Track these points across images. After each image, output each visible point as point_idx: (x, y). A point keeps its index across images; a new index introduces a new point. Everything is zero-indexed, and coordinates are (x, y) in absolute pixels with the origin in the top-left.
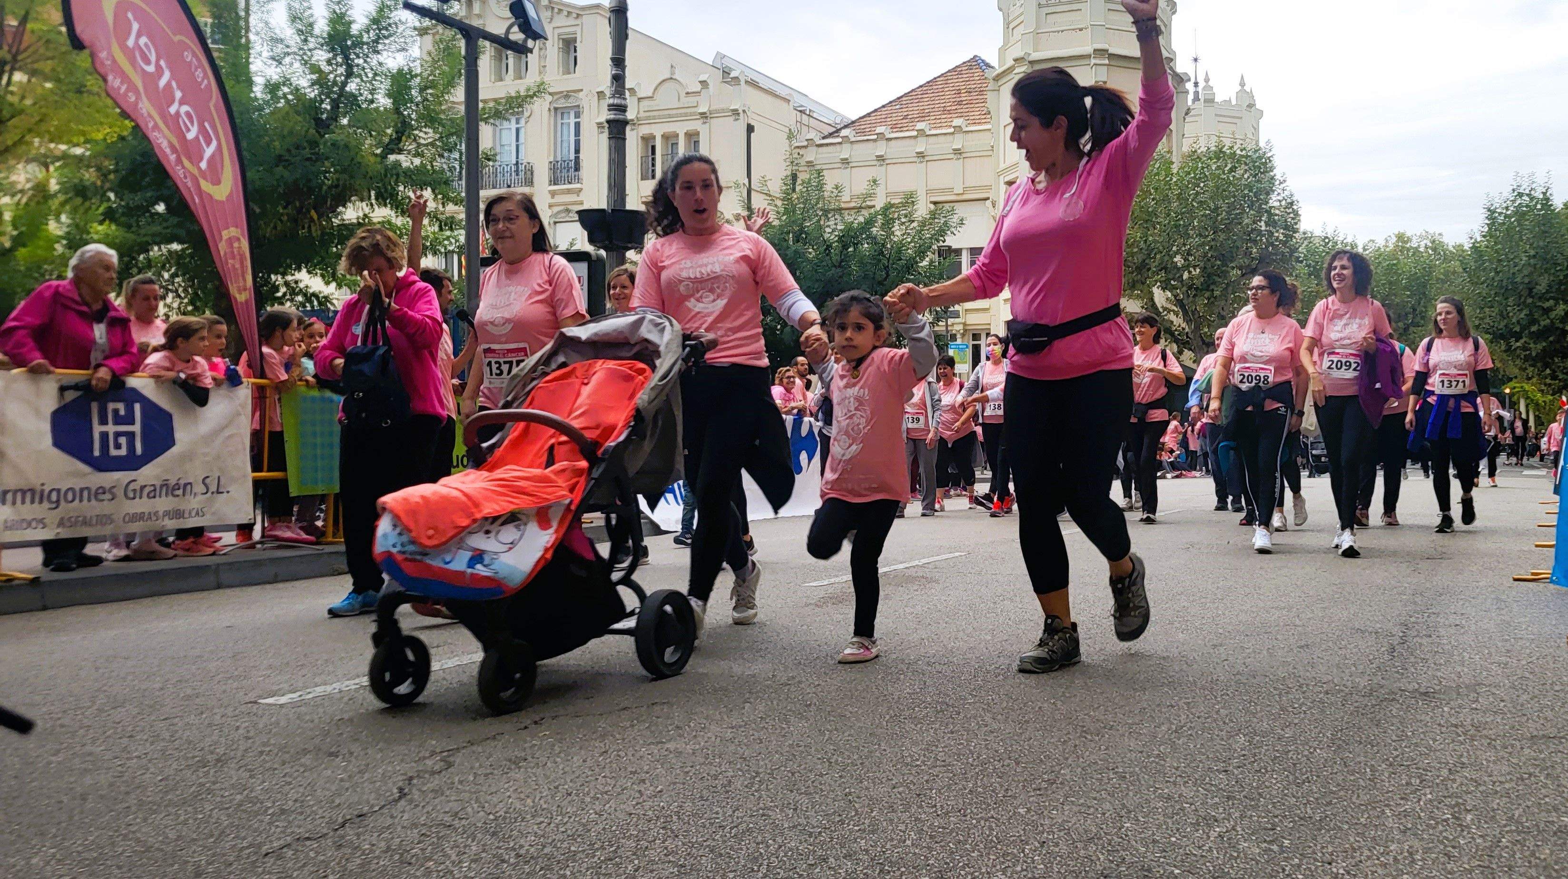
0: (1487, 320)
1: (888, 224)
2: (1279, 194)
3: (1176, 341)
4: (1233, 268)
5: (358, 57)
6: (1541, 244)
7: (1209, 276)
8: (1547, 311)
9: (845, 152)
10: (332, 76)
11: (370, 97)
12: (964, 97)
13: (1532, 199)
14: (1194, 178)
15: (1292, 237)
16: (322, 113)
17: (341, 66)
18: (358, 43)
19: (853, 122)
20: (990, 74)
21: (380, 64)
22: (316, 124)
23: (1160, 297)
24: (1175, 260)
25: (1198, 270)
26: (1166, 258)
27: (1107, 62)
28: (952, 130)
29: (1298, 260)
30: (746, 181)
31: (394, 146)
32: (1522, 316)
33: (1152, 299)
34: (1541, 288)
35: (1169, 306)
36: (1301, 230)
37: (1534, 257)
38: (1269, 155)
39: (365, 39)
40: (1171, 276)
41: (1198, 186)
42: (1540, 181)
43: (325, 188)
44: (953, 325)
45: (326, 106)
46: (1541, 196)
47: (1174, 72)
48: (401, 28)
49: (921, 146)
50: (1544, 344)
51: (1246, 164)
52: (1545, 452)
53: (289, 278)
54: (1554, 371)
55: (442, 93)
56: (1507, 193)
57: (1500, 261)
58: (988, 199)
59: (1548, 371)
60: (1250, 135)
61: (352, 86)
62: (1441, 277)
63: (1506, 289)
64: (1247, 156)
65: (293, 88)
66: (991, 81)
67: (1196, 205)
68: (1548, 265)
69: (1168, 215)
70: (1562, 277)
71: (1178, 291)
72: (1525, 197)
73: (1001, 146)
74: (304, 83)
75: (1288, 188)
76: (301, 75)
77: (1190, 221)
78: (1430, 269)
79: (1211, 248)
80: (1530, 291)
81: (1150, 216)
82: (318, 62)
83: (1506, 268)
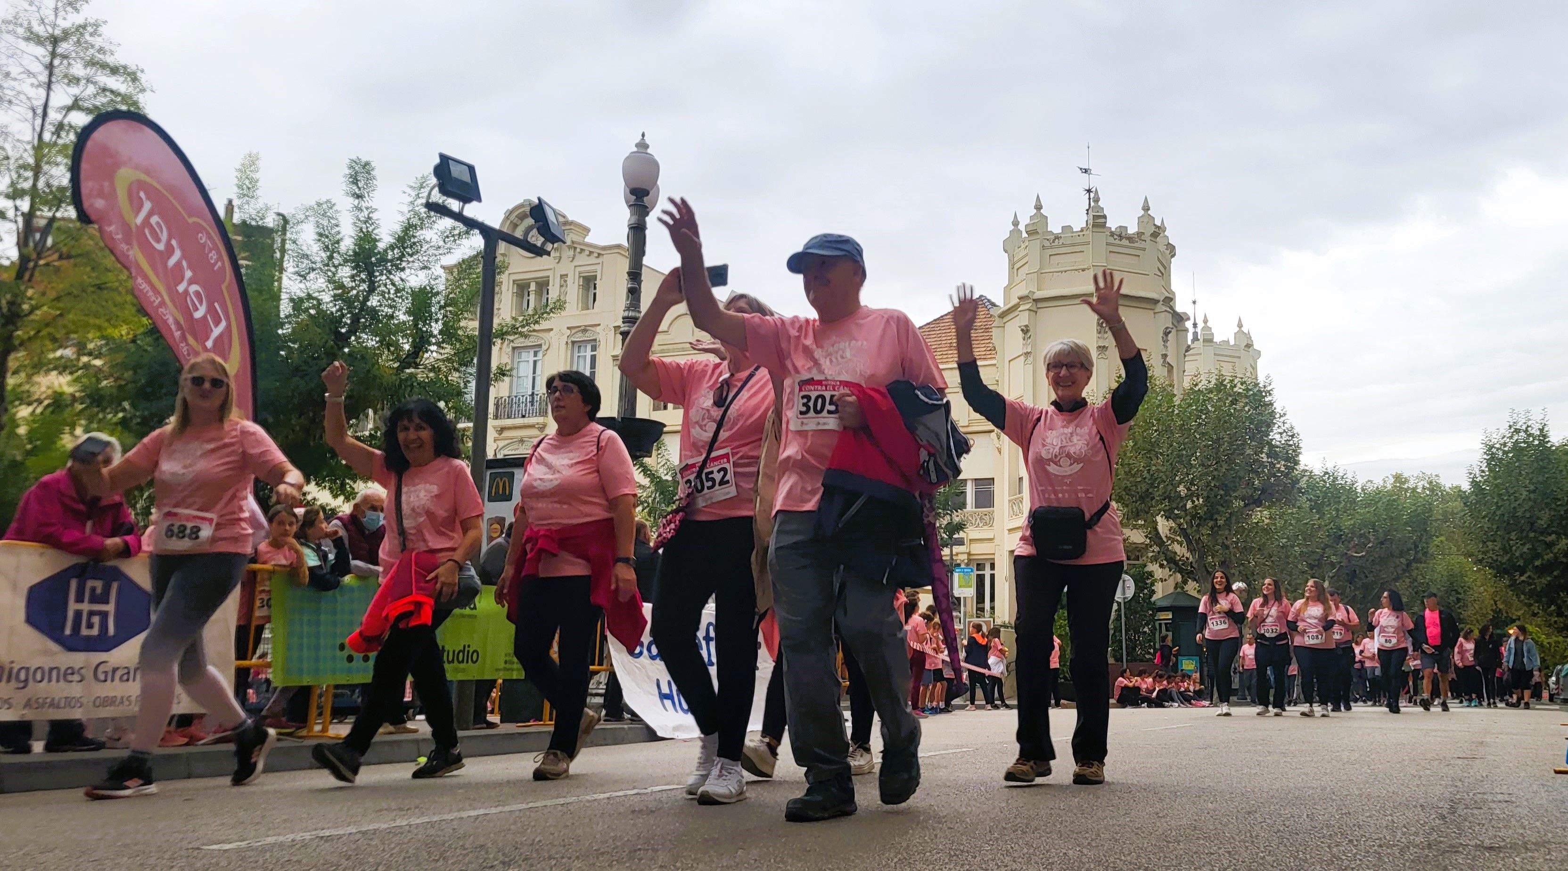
0: (1490, 555)
2: (1279, 427)
3: (1180, 571)
4: (1236, 499)
5: (382, 274)
6: (1540, 479)
7: (1212, 506)
8: (1550, 546)
10: (355, 292)
11: (390, 311)
13: (1530, 435)
14: (1196, 409)
15: (1293, 469)
16: (343, 328)
17: (363, 281)
18: (382, 260)
20: (995, 312)
21: (402, 280)
22: (336, 338)
23: (1163, 525)
24: (1178, 489)
25: (1201, 500)
26: (1170, 487)
29: (1301, 494)
31: (411, 361)
32: (1525, 550)
33: (1156, 529)
34: (1543, 523)
35: (1172, 536)
36: (1302, 464)
37: (1534, 492)
38: (1269, 388)
39: (390, 257)
40: (1174, 505)
41: (1200, 418)
42: (1538, 417)
44: (957, 554)
45: (347, 320)
46: (1538, 433)
47: (1174, 312)
48: (425, 247)
50: (1549, 579)
51: (1247, 397)
54: (1560, 608)
56: (1504, 430)
57: (1500, 495)
60: (1248, 374)
61: (373, 301)
62: (1441, 517)
63: (1508, 523)
64: (1248, 390)
65: (315, 302)
66: (997, 319)
67: (1198, 436)
68: (1548, 501)
69: (1171, 446)
70: (1562, 513)
71: (1182, 520)
72: (1522, 434)
73: (1006, 379)
74: (326, 298)
75: (1288, 422)
76: (324, 291)
77: (1193, 452)
78: (1428, 509)
79: (1214, 478)
80: (1532, 525)
81: (1152, 445)
82: (341, 277)
83: (1507, 503)
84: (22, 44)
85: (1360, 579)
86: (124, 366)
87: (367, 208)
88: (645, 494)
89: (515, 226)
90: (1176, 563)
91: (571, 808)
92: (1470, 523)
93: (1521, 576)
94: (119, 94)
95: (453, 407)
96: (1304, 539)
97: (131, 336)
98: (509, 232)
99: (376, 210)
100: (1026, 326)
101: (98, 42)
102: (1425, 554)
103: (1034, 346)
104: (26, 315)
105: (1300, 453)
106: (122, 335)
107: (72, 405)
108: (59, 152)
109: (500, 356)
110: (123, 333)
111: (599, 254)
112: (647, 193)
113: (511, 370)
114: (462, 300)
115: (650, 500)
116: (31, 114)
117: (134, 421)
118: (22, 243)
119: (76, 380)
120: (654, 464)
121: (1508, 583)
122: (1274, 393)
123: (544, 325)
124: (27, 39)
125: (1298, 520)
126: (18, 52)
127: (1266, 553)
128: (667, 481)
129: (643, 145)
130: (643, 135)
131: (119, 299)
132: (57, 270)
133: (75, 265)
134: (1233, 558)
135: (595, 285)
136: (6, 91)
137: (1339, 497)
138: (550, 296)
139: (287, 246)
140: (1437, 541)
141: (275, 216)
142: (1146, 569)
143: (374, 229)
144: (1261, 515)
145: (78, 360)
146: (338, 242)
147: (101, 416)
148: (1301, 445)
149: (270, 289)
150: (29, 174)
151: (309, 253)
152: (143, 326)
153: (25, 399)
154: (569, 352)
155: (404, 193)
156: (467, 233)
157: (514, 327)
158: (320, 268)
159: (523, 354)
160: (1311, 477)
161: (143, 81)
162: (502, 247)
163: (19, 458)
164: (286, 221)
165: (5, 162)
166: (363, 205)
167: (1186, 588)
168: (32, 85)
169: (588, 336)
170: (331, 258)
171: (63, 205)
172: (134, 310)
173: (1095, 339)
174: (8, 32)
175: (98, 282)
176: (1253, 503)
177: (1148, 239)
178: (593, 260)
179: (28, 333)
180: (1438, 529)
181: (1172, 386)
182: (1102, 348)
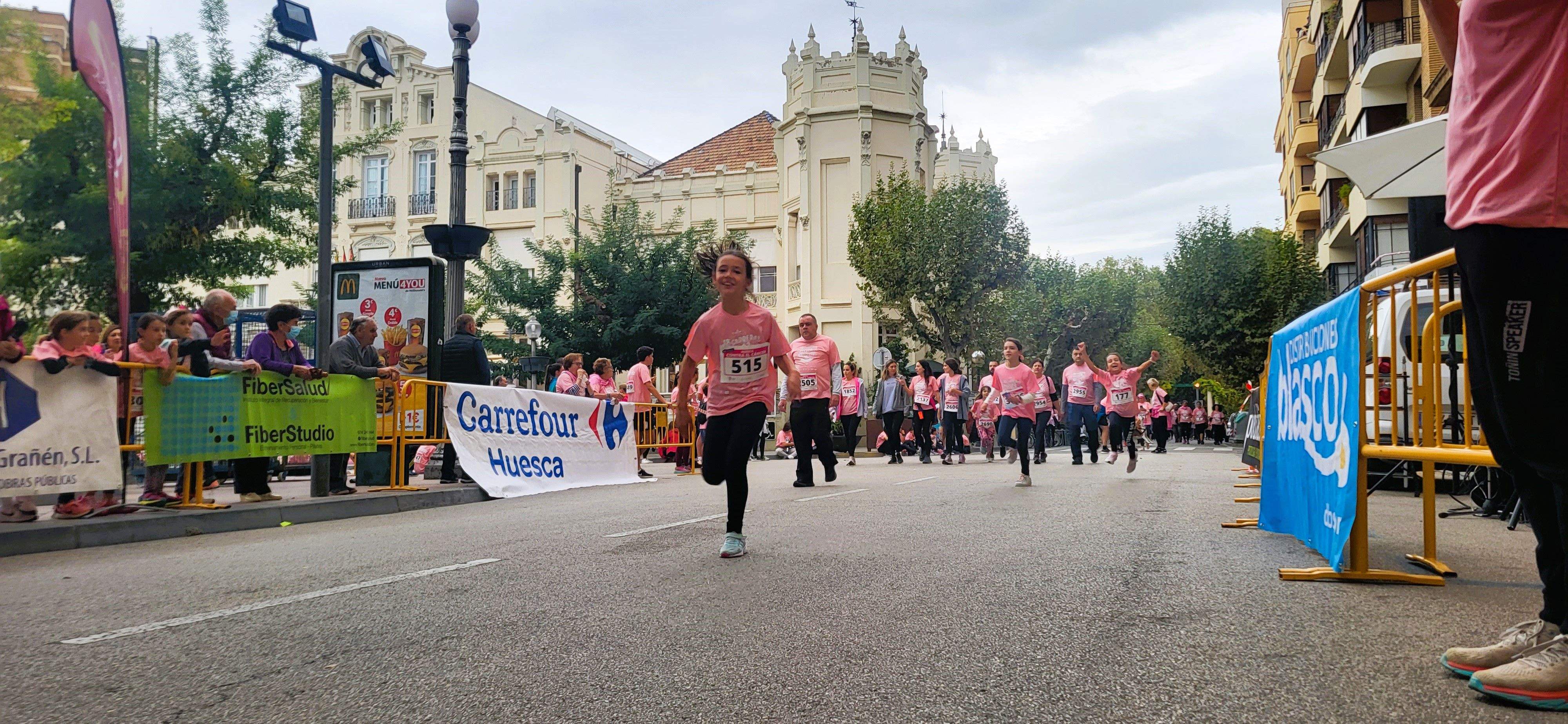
0: (1181, 325)
2: (1012, 223)
3: (930, 343)
4: (976, 282)
5: (237, 98)
6: (1223, 264)
7: (956, 288)
8: (1229, 318)
9: (657, 188)
10: (214, 114)
11: (247, 131)
12: (755, 144)
13: (1215, 227)
14: (943, 208)
15: (1023, 257)
16: (205, 145)
17: (222, 105)
18: (238, 86)
19: (664, 164)
20: (776, 125)
21: (256, 104)
22: (199, 154)
23: (916, 306)
24: (929, 275)
25: (947, 284)
26: (921, 274)
27: (871, 116)
28: (745, 171)
29: (1029, 277)
30: (574, 212)
31: (268, 174)
32: (1209, 322)
33: (910, 308)
34: (1223, 300)
35: (923, 314)
36: (1031, 253)
37: (1217, 274)
38: (1004, 190)
39: (244, 84)
40: (925, 289)
41: (947, 216)
42: (1221, 212)
43: (205, 208)
45: (209, 138)
46: (1222, 226)
47: (926, 125)
48: (275, 75)
49: (720, 183)
51: (985, 198)
52: (1229, 434)
53: (174, 286)
54: (1235, 367)
55: (312, 130)
56: (1194, 223)
57: (1190, 277)
58: (775, 227)
59: (1231, 368)
60: (987, 177)
61: (231, 123)
62: (1143, 293)
63: (1196, 300)
64: (986, 191)
65: (180, 123)
66: (777, 131)
67: (945, 231)
68: (1229, 281)
69: (922, 239)
70: (1240, 291)
71: (931, 301)
72: (1209, 226)
73: (786, 184)
74: (189, 119)
75: (1019, 218)
76: (187, 113)
77: (940, 244)
78: (1133, 287)
79: (958, 265)
80: (1215, 302)
81: (907, 239)
82: (203, 102)
83: (1196, 284)
87: (222, 40)
88: (478, 283)
90: (926, 336)
92: (1166, 299)
93: (1206, 341)
95: (307, 214)
96: (1032, 315)
99: (231, 42)
100: (802, 138)
102: (1129, 324)
103: (809, 154)
105: (1028, 244)
109: (346, 169)
111: (435, 75)
112: (468, 28)
113: (359, 180)
114: (310, 120)
120: (487, 257)
121: (1195, 348)
122: (1008, 194)
123: (389, 137)
125: (1027, 299)
135: (432, 102)
137: (1061, 279)
138: (393, 111)
140: (1139, 313)
142: (901, 343)
143: (229, 59)
144: (996, 296)
146: (197, 70)
148: (1029, 237)
151: (171, 80)
154: (412, 161)
158: (182, 93)
159: (372, 162)
160: (1037, 263)
166: (218, 37)
167: (935, 356)
169: (428, 147)
170: (191, 84)
173: (860, 149)
176: (990, 286)
177: (905, 62)
178: (428, 80)
180: (1141, 303)
181: (923, 188)
182: (866, 157)
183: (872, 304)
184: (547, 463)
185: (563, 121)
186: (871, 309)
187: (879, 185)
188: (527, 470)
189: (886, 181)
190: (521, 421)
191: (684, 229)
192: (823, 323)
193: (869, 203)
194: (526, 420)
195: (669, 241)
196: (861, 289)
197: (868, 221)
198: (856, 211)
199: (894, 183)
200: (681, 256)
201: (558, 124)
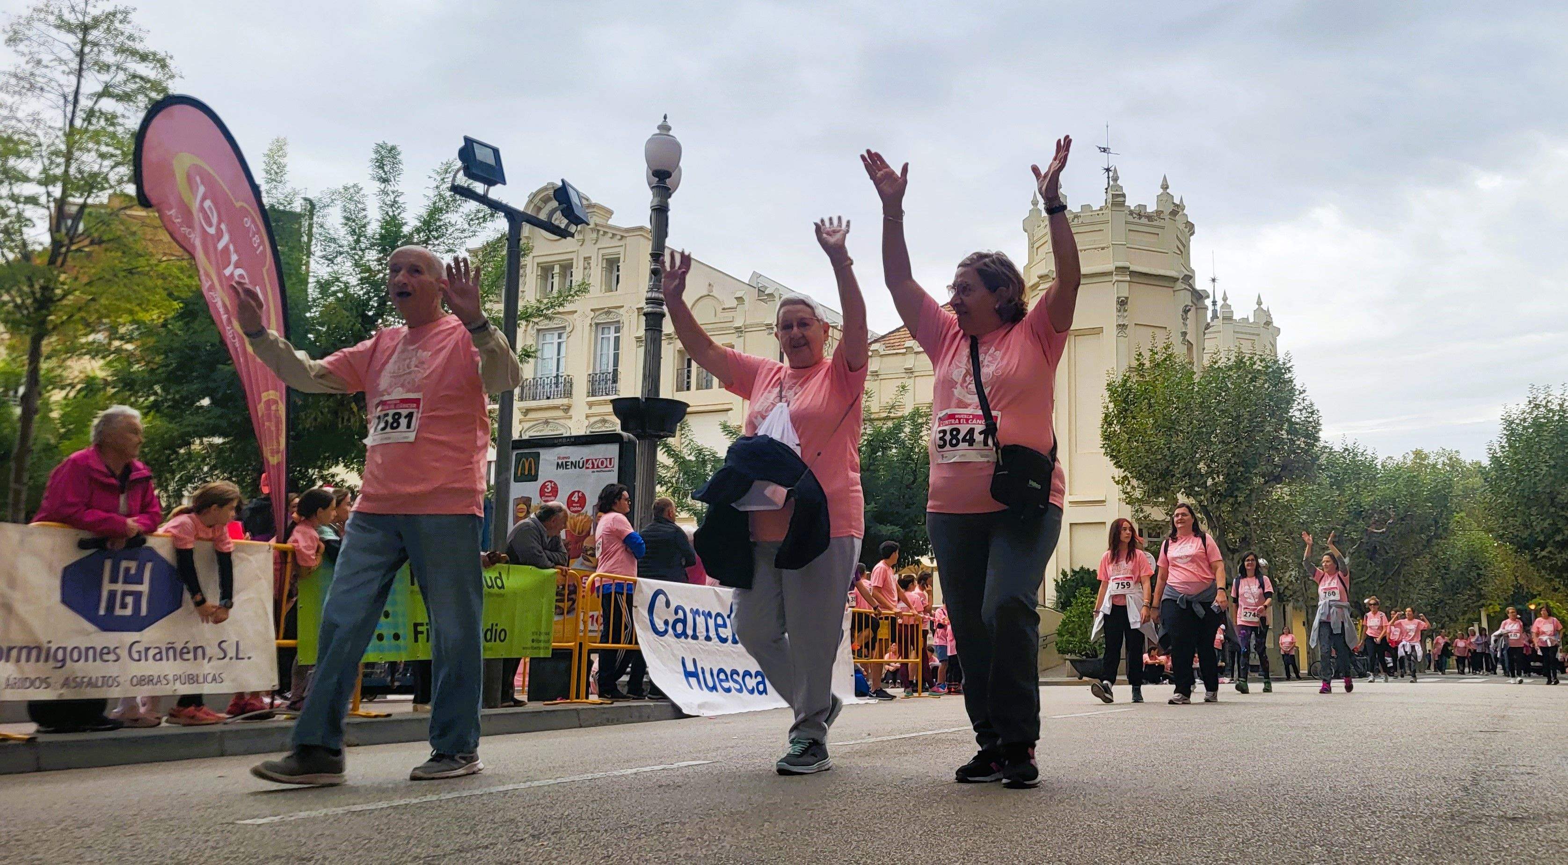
0: (1511, 530)
1: (917, 429)
2: (1299, 404)
4: (1256, 475)
6: (1561, 454)
7: (1232, 482)
10: (381, 275)
13: (1550, 411)
14: (1215, 387)
15: (1313, 445)
16: (369, 310)
19: (883, 337)
22: (363, 320)
24: (1199, 467)
25: (1221, 477)
26: (1190, 465)
27: (1128, 278)
29: (1321, 470)
32: (1546, 526)
36: (1322, 440)
37: (1554, 467)
38: (1288, 365)
40: (1195, 482)
41: (1220, 395)
42: (1556, 394)
45: (374, 303)
46: (1558, 408)
47: (1194, 290)
48: (450, 230)
51: (1266, 374)
56: (1523, 405)
57: (1520, 471)
60: (1268, 352)
62: (1461, 493)
63: (1528, 499)
64: (1267, 367)
65: (342, 286)
67: (1218, 414)
69: (1191, 423)
71: (1202, 497)
72: (1542, 409)
74: (354, 281)
75: (1308, 398)
76: (351, 274)
77: (1213, 429)
78: (1448, 484)
79: (1234, 455)
80: (1553, 500)
81: (1173, 424)
82: (368, 261)
83: (1527, 478)
84: (54, 32)
85: (1381, 555)
86: (156, 351)
87: (393, 192)
88: (669, 475)
89: (539, 209)
91: (598, 782)
92: (1491, 499)
93: (1542, 550)
94: (149, 81)
96: (1325, 515)
97: (161, 320)
98: (534, 214)
99: (402, 193)
101: (127, 29)
102: (1445, 530)
104: (59, 300)
105: (1320, 430)
106: (153, 320)
107: (104, 389)
108: (91, 138)
109: (525, 337)
110: (155, 317)
111: (622, 237)
112: (668, 175)
113: (536, 351)
115: (674, 480)
116: (62, 101)
117: (166, 405)
118: (54, 229)
119: (109, 364)
120: (678, 445)
121: (1528, 558)
122: (1294, 369)
123: (569, 307)
124: (58, 27)
125: (1319, 497)
126: (50, 39)
127: (1286, 530)
128: (690, 461)
129: (665, 128)
130: (665, 117)
131: (149, 283)
132: (89, 255)
133: (106, 250)
134: (1253, 534)
135: (618, 267)
136: (38, 79)
137: (1360, 474)
138: (573, 278)
139: (314, 230)
140: (1457, 517)
141: (302, 201)
143: (399, 214)
144: (1281, 492)
145: (110, 344)
146: (364, 226)
147: (133, 399)
148: (1320, 422)
149: (298, 272)
150: (61, 160)
151: (336, 237)
152: (174, 310)
153: (58, 383)
154: (593, 334)
155: (430, 177)
156: (492, 215)
157: (538, 309)
158: (347, 252)
159: (548, 337)
160: (1330, 453)
161: (172, 67)
162: (526, 229)
163: (53, 441)
164: (313, 206)
165: (37, 149)
166: (390, 188)
168: (63, 72)
169: (612, 318)
170: (358, 241)
171: (95, 191)
172: (164, 294)
173: (1115, 318)
174: (39, 20)
175: (130, 267)
176: (1273, 480)
177: (1167, 217)
178: (615, 242)
179: (61, 317)
180: (1458, 505)
181: (1192, 363)
182: (1122, 327)
183: (1130, 501)
184: (747, 678)
185: (766, 288)
186: (1129, 507)
187: (1138, 360)
188: (726, 685)
189: (1147, 354)
190: (720, 626)
191: (907, 411)
192: (1071, 524)
193: (1126, 381)
194: (725, 626)
195: (890, 424)
196: (1118, 483)
197: (1125, 401)
198: (1109, 390)
199: (1156, 356)
200: (903, 442)
201: (761, 291)
